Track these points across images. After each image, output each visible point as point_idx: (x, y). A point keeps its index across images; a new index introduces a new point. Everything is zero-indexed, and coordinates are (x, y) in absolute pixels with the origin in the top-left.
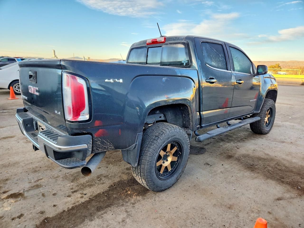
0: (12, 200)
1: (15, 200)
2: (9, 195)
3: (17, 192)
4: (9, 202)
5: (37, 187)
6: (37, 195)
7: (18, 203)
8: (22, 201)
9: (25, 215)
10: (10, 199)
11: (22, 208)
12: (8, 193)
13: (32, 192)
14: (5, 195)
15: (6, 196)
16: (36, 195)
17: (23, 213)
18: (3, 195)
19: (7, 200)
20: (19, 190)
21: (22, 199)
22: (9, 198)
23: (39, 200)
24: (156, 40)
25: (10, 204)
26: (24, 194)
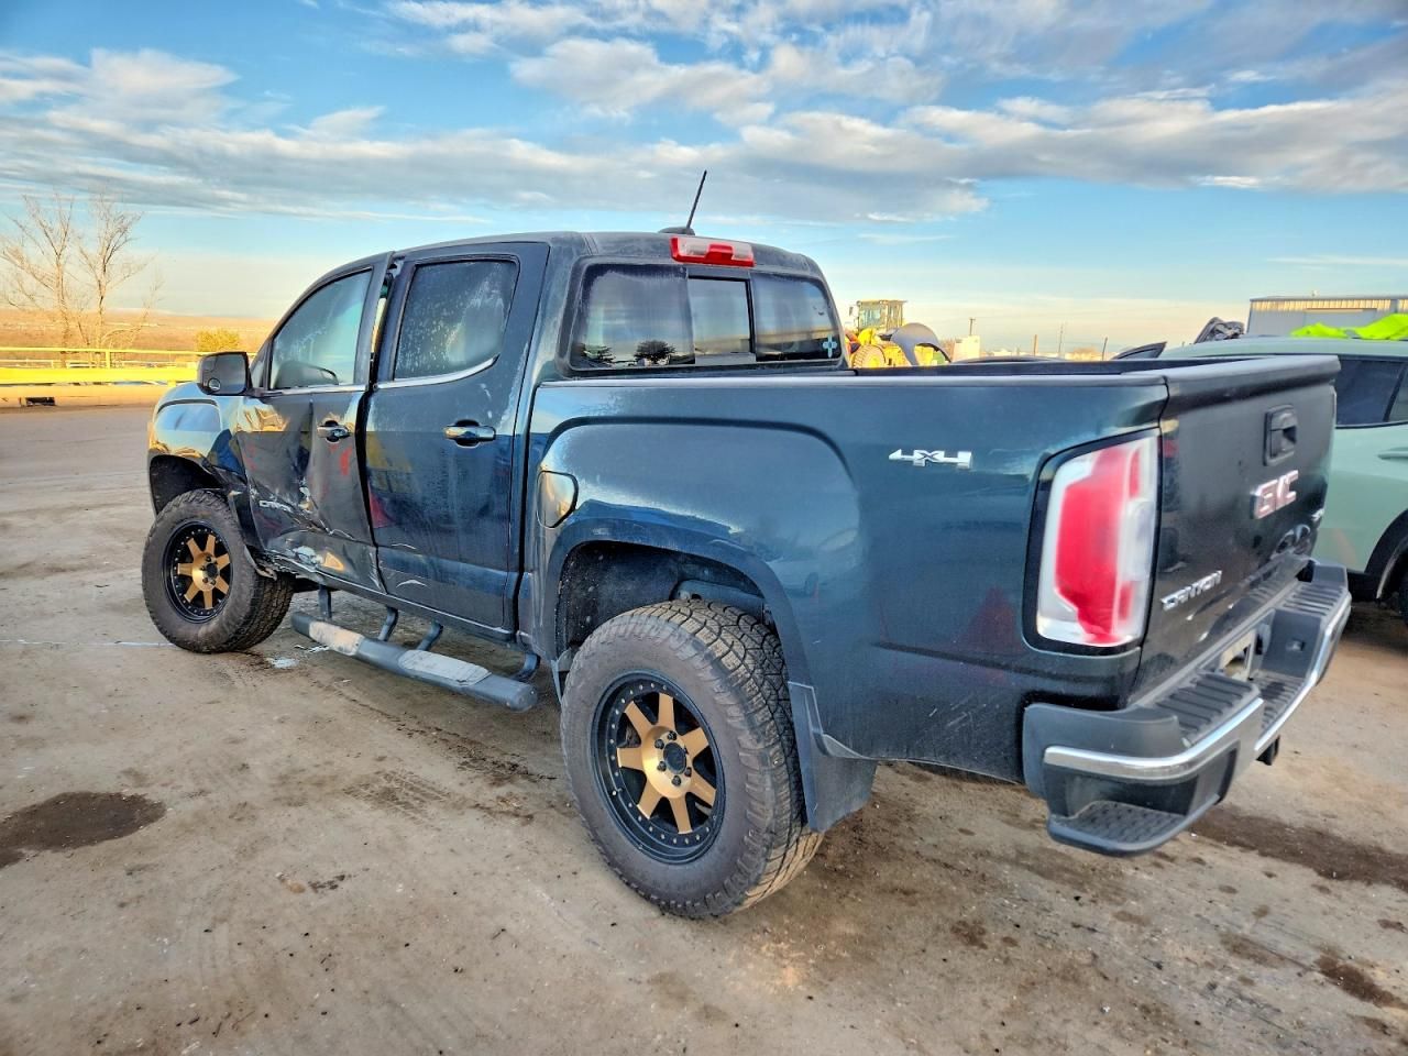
0: (1381, 978)
1: (1368, 971)
2: (1376, 1004)
3: (1333, 989)
4: (1394, 981)
5: (1245, 943)
6: (1279, 926)
7: (1368, 957)
8: (1348, 953)
9: (1375, 918)
10: (1384, 989)
11: (1368, 937)
12: (1370, 1015)
13: (1286, 946)
14: (1389, 1014)
15: (1386, 1009)
16: (1283, 928)
17: (1379, 925)
18: (1395, 1023)
19: (1395, 993)
20: (1321, 988)
21: (1344, 955)
22: (1384, 993)
23: (1292, 914)
24: (730, 248)
25: (1395, 973)
26: (1318, 962)
